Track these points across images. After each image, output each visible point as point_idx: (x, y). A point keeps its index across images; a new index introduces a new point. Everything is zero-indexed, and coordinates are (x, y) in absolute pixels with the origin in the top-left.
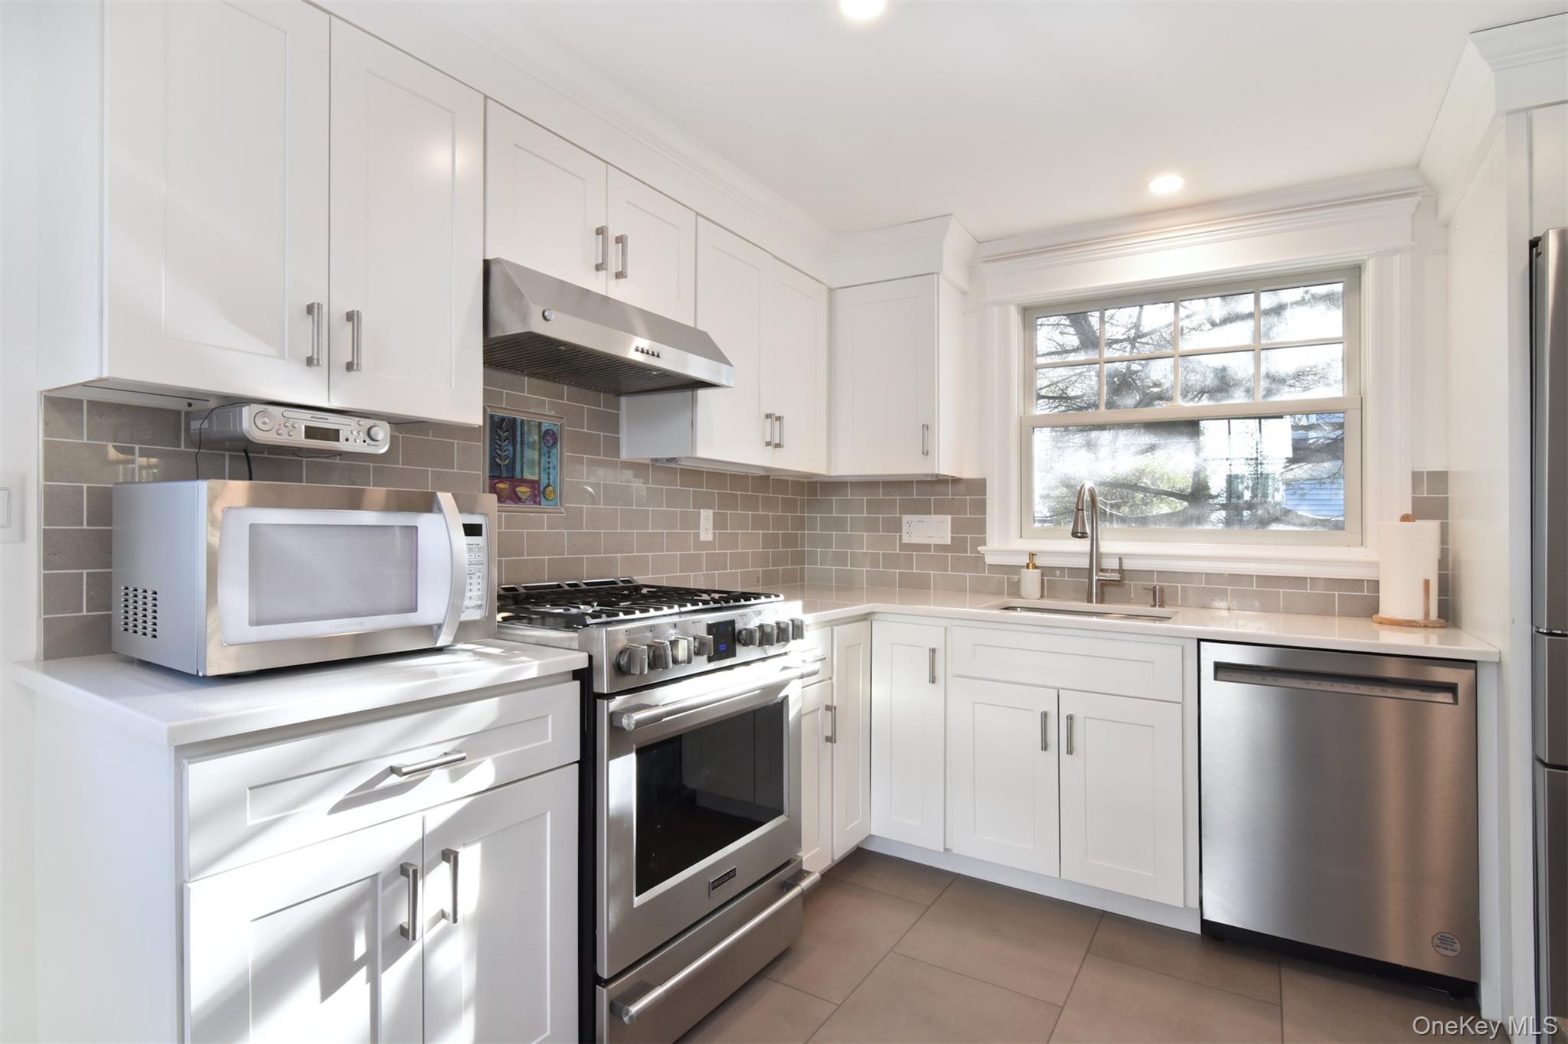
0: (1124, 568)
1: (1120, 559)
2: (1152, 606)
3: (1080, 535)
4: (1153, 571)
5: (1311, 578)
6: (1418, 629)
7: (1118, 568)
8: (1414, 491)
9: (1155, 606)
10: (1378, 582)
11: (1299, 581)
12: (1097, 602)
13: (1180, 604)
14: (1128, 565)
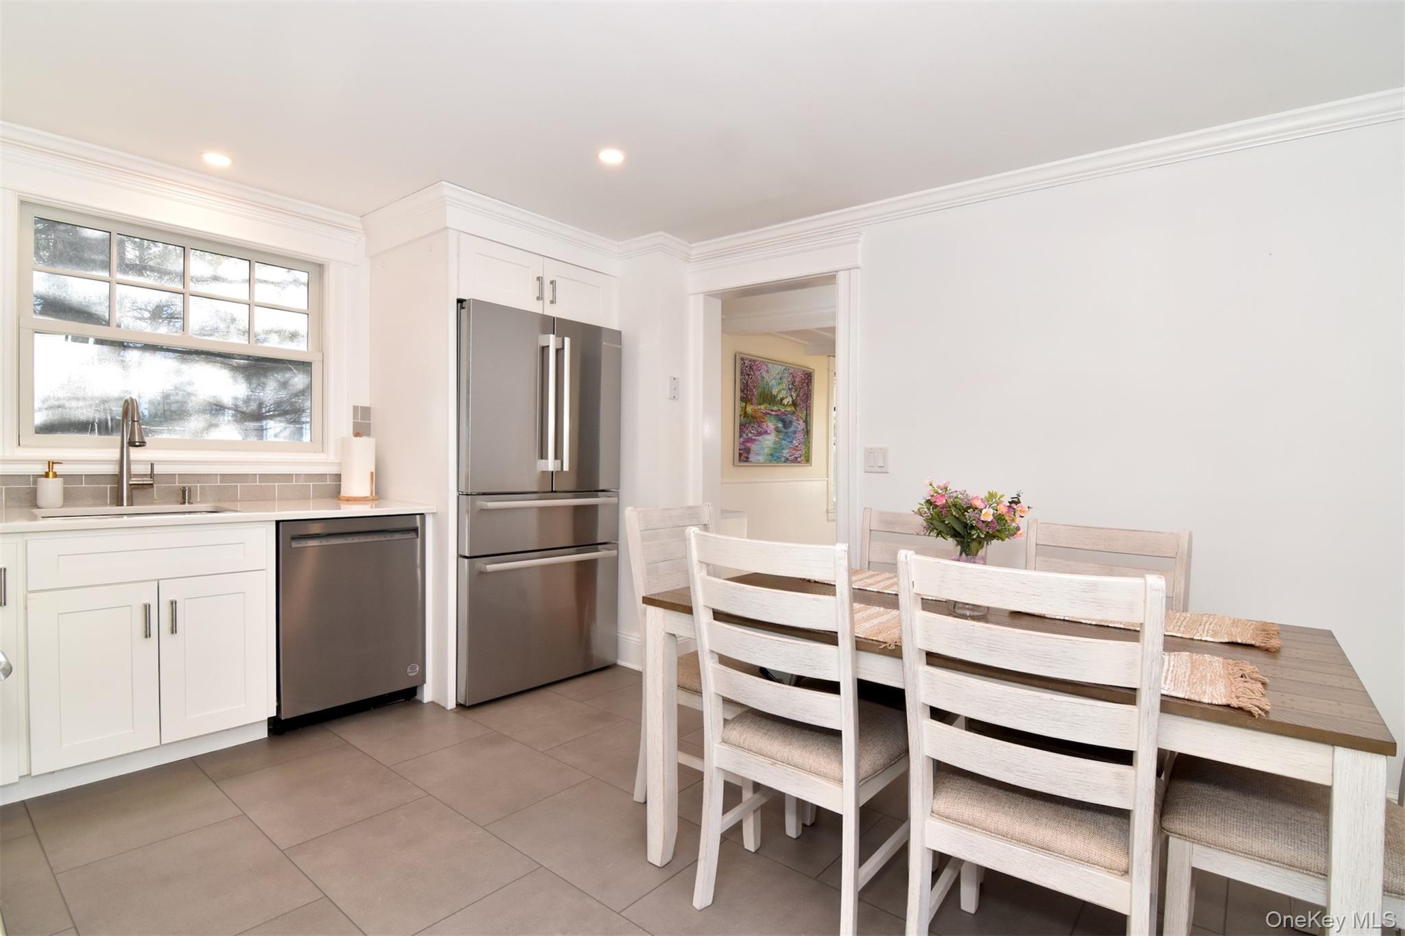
0: (155, 473)
1: (152, 465)
2: (181, 504)
3: (137, 444)
4: (175, 474)
5: (296, 474)
6: (368, 502)
7: (150, 473)
8: (354, 419)
9: (184, 503)
10: (340, 475)
11: (288, 477)
12: (128, 505)
13: (199, 500)
14: (157, 470)
